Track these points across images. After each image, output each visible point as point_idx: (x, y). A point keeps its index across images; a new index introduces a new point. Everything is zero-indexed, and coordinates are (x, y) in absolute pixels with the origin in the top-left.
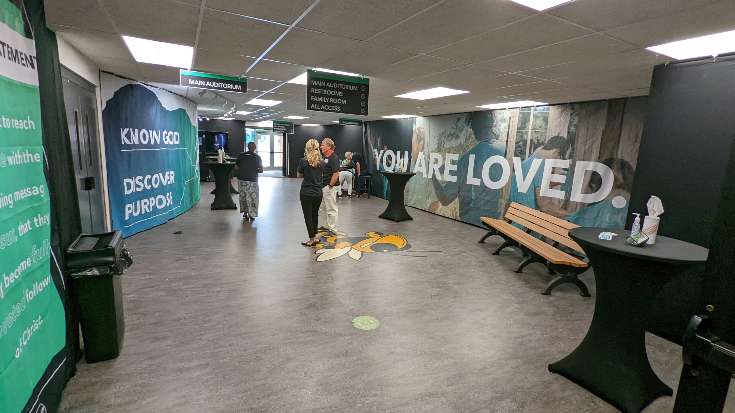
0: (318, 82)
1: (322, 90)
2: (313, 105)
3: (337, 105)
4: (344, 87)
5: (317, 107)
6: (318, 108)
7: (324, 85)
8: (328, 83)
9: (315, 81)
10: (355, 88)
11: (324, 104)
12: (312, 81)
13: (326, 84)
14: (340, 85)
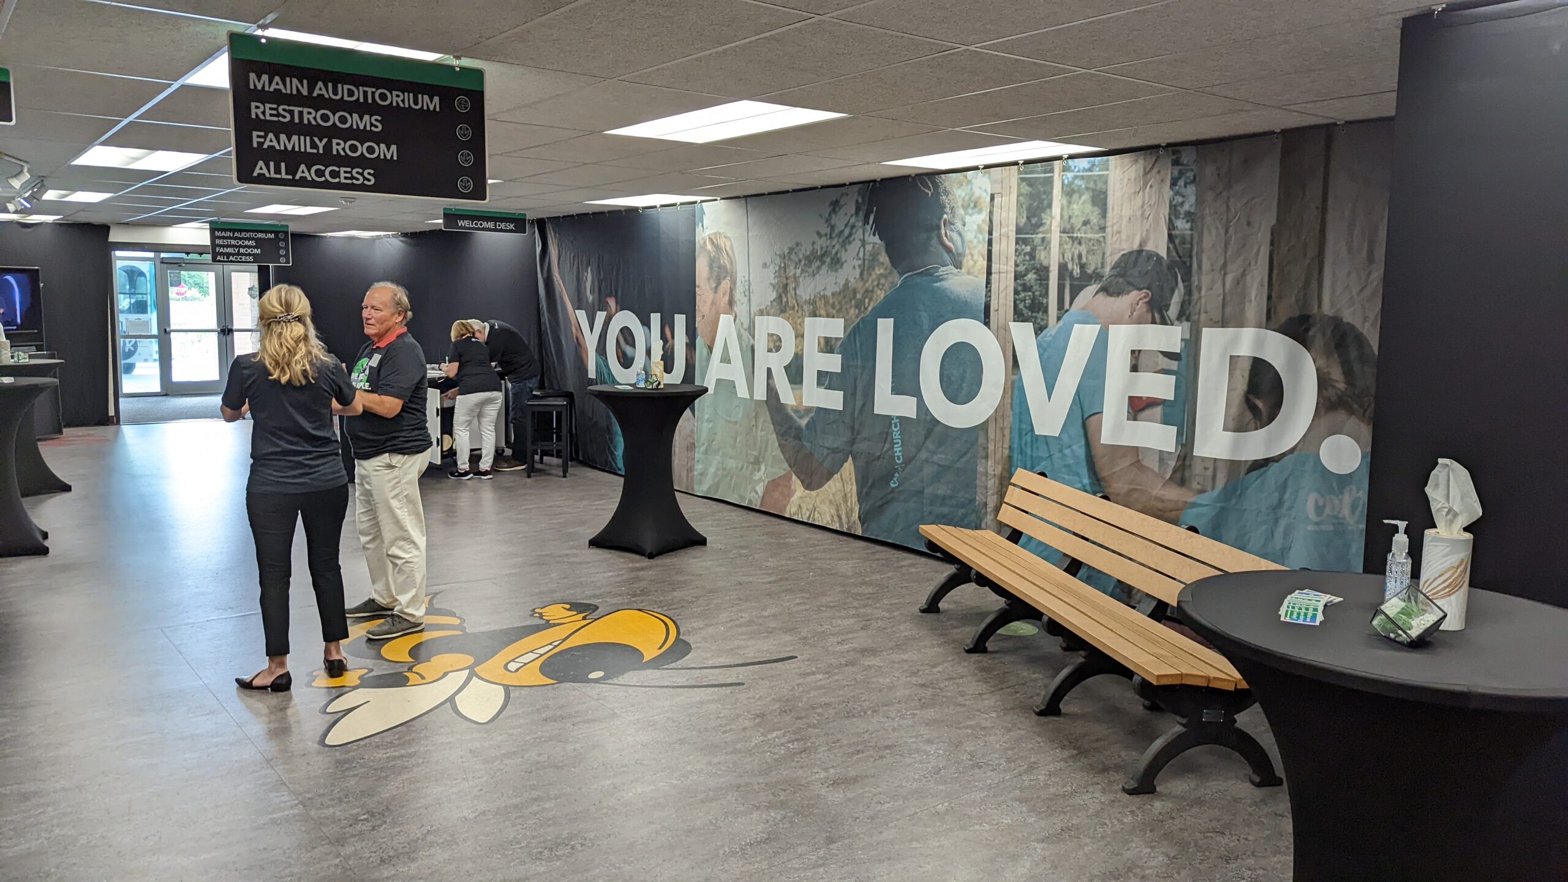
0: (277, 79)
1: (296, 110)
2: (261, 163)
3: (361, 162)
4: (383, 97)
5: (278, 171)
6: (284, 176)
7: (305, 92)
8: (320, 84)
9: (265, 77)
10: (433, 104)
11: (310, 160)
12: (252, 76)
13: (311, 89)
14: (370, 90)
